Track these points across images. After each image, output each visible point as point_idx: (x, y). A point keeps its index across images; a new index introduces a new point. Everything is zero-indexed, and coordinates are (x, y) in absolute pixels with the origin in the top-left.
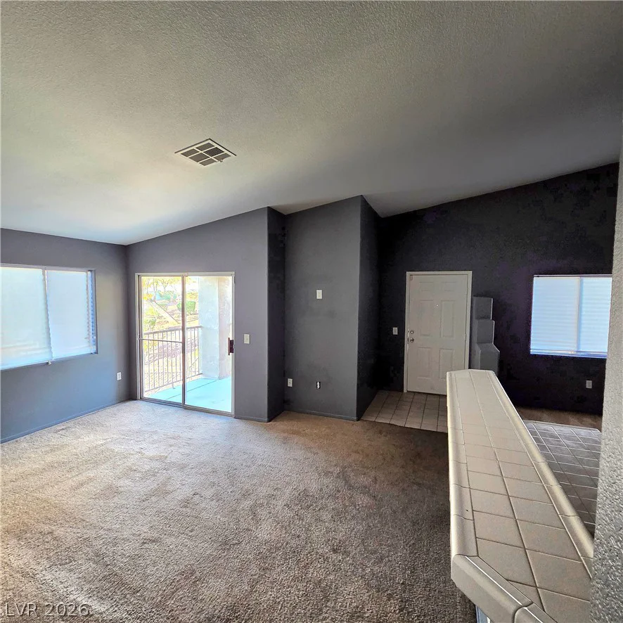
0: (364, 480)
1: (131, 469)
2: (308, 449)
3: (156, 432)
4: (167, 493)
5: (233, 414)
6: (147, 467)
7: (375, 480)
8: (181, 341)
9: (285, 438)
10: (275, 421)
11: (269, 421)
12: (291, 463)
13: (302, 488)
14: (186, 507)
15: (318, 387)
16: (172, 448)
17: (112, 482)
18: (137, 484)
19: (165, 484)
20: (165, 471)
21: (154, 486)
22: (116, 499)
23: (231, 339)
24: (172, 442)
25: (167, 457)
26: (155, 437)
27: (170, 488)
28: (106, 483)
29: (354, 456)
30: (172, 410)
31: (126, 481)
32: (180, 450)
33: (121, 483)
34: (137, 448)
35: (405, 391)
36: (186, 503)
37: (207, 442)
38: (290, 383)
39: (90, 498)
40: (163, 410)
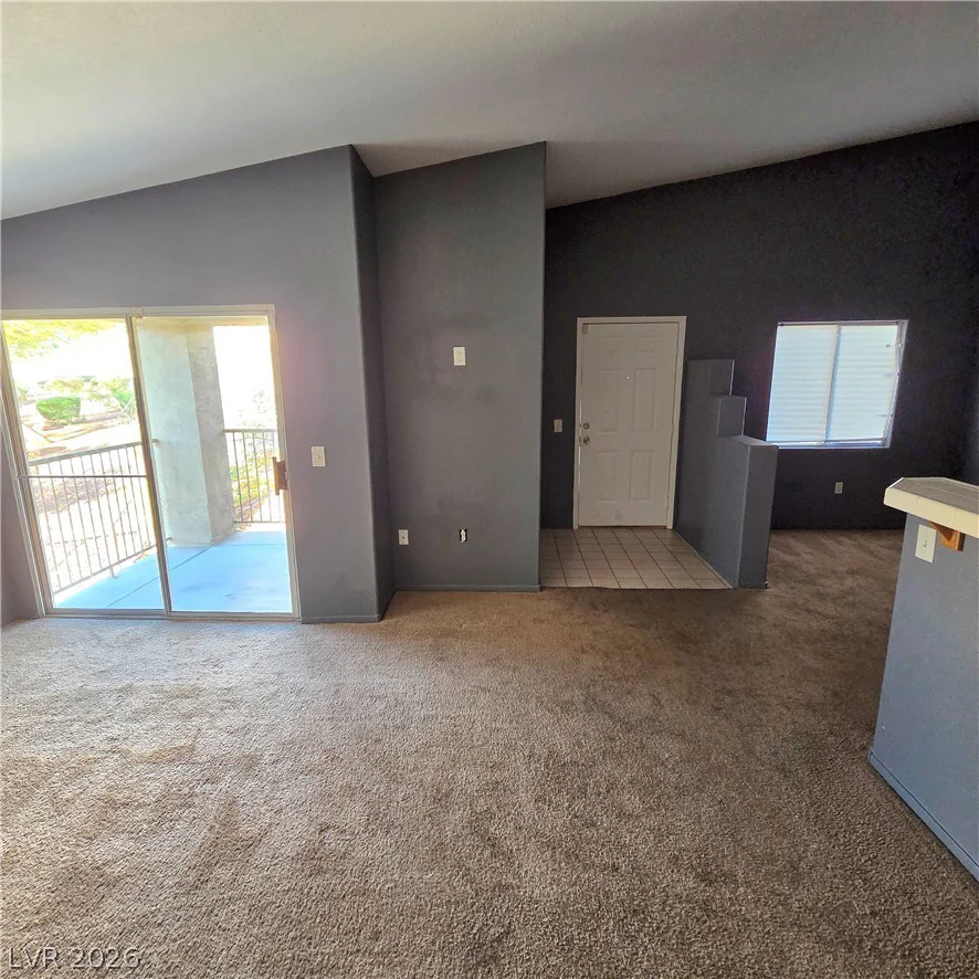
0: (639, 706)
1: (113, 804)
2: (494, 661)
3: (128, 690)
4: (251, 844)
5: (298, 614)
6: (155, 788)
7: (657, 701)
8: (143, 472)
9: (435, 648)
10: (392, 616)
11: (382, 618)
12: (484, 699)
13: (542, 751)
14: (320, 871)
15: (464, 538)
16: (196, 721)
17: (74, 854)
18: (153, 842)
19: (228, 821)
20: (208, 786)
21: (201, 834)
22: (111, 907)
23: (278, 460)
24: (186, 705)
25: (193, 749)
26: (136, 702)
27: (247, 829)
28: (53, 863)
29: (588, 661)
30: (142, 628)
31: (117, 843)
32: (219, 723)
33: (101, 851)
34: (98, 740)
35: (575, 527)
36: (313, 859)
37: (273, 688)
38: (404, 537)
39: (28, 928)
40: (119, 631)
